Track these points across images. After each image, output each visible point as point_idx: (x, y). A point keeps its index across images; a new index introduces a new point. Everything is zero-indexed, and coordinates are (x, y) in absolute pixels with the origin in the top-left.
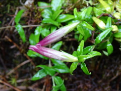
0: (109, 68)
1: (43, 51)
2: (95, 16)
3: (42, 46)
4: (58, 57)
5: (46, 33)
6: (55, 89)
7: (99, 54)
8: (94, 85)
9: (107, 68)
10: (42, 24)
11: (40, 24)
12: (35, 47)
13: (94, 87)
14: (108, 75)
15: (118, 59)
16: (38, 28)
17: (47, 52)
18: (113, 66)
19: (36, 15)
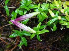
0: (53, 36)
1: (17, 24)
2: (50, 9)
3: (17, 21)
4: (25, 29)
5: (21, 13)
6: (21, 44)
7: (48, 31)
8: (43, 43)
9: (52, 36)
10: (19, 8)
11: (18, 7)
12: (13, 21)
13: (43, 44)
14: (52, 40)
15: (59, 32)
16: (17, 9)
17: (20, 25)
18: (55, 35)
19: (17, 2)
